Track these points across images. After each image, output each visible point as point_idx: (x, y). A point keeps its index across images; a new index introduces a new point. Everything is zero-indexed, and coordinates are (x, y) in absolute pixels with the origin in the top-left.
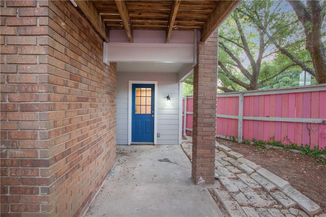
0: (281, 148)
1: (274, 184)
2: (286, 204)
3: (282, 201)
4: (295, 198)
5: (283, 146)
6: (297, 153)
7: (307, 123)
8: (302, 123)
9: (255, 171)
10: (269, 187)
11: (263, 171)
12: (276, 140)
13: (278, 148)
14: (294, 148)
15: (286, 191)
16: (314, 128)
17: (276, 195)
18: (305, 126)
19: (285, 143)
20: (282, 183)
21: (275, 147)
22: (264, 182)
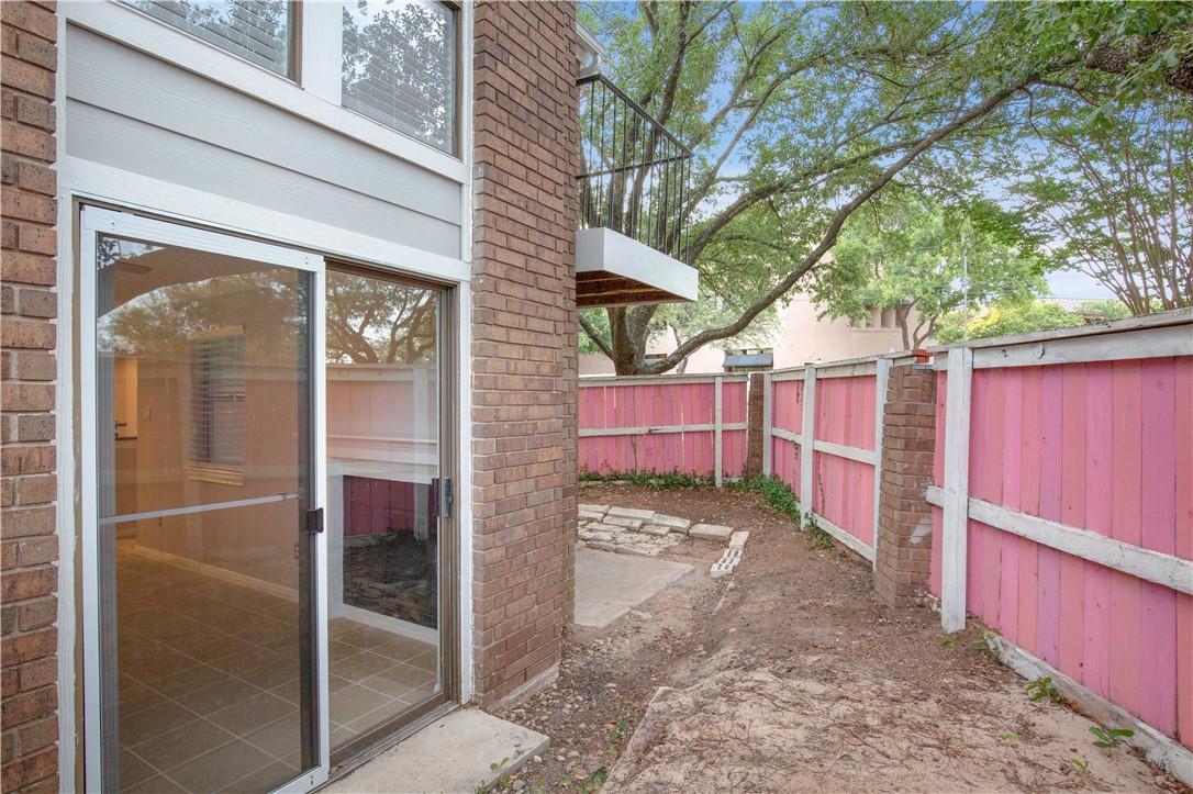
0: (600, 482)
1: (639, 519)
2: (664, 533)
3: (657, 531)
4: (668, 523)
5: (602, 479)
6: (623, 485)
7: (632, 435)
8: (625, 435)
9: (606, 515)
10: (637, 524)
11: (616, 510)
12: (590, 471)
13: (595, 483)
14: (618, 479)
15: (655, 521)
16: (639, 442)
17: (646, 528)
18: (629, 439)
19: (603, 473)
20: (649, 514)
21: (590, 483)
22: (627, 522)
